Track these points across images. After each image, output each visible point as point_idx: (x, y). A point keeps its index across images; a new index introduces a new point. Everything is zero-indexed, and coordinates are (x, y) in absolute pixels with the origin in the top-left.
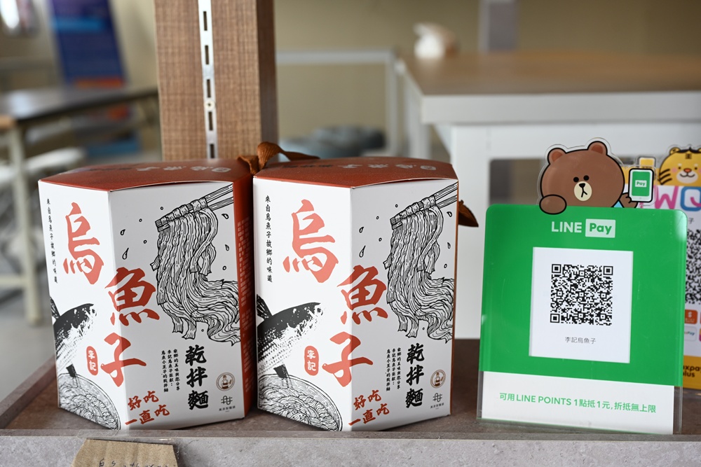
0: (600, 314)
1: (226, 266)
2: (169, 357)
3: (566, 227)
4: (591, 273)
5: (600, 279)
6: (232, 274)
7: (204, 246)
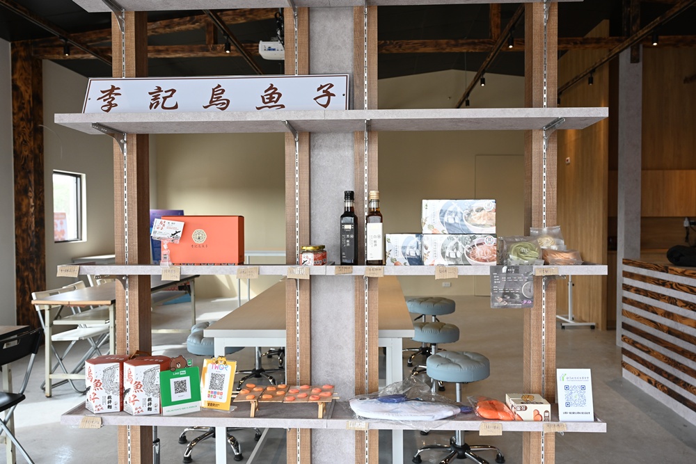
0: (185, 390)
1: (117, 379)
2: (104, 397)
3: (176, 373)
4: (182, 382)
5: (184, 383)
6: (118, 381)
7: (113, 375)
